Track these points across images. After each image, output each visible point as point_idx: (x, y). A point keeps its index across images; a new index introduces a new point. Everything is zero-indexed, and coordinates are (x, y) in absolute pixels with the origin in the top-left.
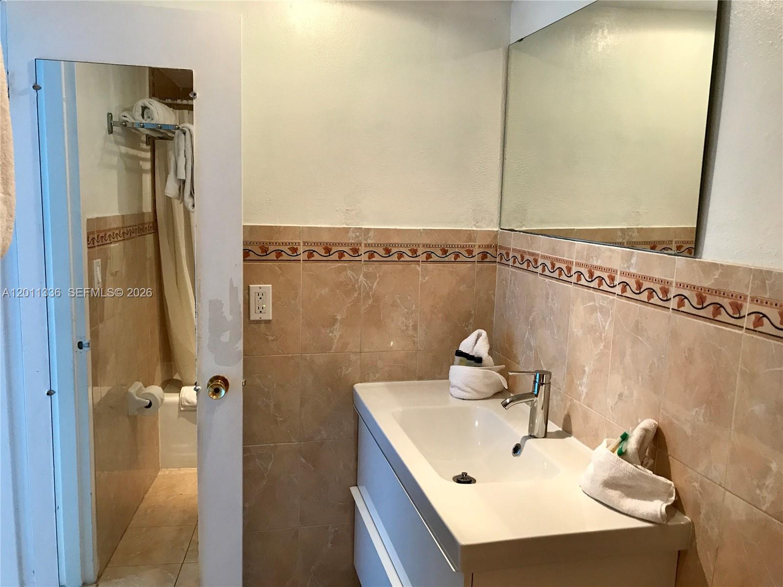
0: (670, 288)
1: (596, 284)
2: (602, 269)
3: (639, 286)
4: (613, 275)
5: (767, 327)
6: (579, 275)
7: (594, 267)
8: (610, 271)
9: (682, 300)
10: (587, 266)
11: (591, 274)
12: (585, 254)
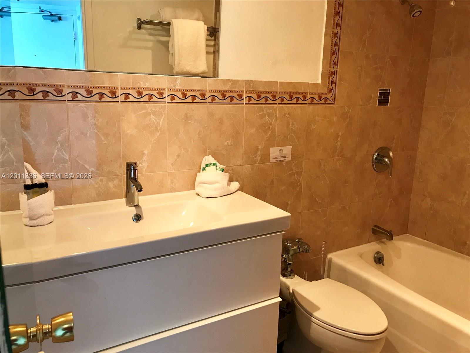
0: (206, 93)
1: (146, 98)
2: (150, 89)
3: (184, 95)
4: (162, 92)
5: (253, 101)
6: (127, 95)
7: (143, 88)
8: (158, 89)
9: (213, 98)
10: (134, 88)
11: (140, 93)
12: (131, 81)
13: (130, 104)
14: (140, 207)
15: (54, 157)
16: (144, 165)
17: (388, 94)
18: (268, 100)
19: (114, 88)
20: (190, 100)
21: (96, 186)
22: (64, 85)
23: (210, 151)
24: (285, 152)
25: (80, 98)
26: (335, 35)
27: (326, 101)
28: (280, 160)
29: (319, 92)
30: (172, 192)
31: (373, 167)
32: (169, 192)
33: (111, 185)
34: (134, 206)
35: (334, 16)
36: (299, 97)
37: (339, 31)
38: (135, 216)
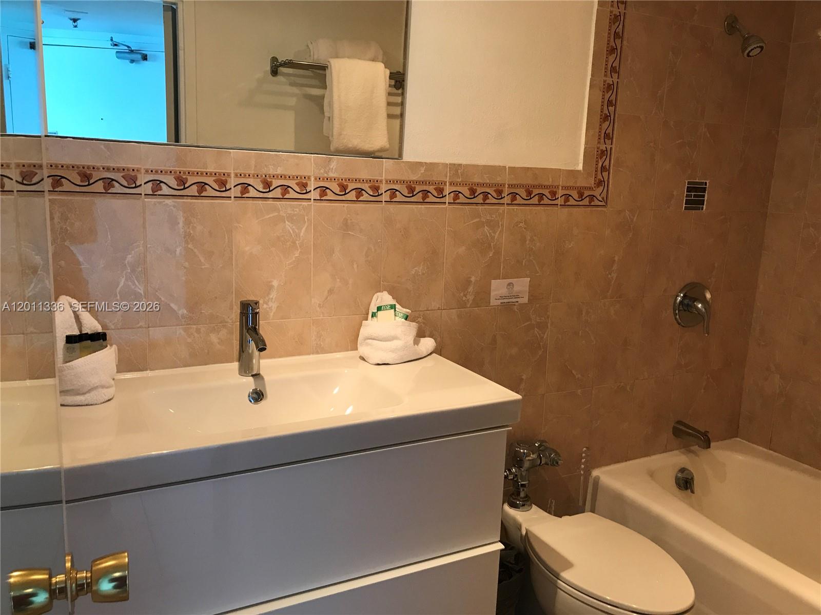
1: (277, 193)
2: (285, 177)
3: (343, 188)
4: (304, 182)
5: (462, 199)
6: (245, 187)
7: (272, 176)
8: (299, 178)
9: (393, 192)
10: (257, 176)
11: (267, 184)
12: (253, 163)
13: (250, 202)
14: (263, 378)
15: (118, 289)
16: (272, 307)
17: (704, 190)
18: (489, 199)
19: (224, 175)
20: (352, 196)
21: (189, 340)
22: (141, 168)
23: (385, 283)
24: (516, 288)
25: (165, 190)
26: (609, 87)
27: (591, 200)
28: (509, 302)
29: (578, 185)
30: (318, 353)
31: (676, 319)
32: (313, 354)
33: (214, 338)
34: (252, 376)
35: (607, 54)
36: (544, 193)
37: (615, 80)
38: (252, 393)
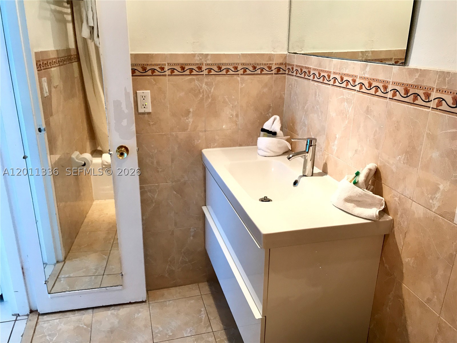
0: (389, 85)
1: (345, 85)
2: (348, 75)
3: (370, 85)
4: (355, 79)
5: (444, 106)
6: (335, 80)
7: (344, 74)
8: (353, 76)
9: (395, 92)
10: (339, 74)
11: (342, 79)
12: (339, 66)
13: (336, 88)
19: (330, 72)
20: (373, 91)
25: (316, 78)
